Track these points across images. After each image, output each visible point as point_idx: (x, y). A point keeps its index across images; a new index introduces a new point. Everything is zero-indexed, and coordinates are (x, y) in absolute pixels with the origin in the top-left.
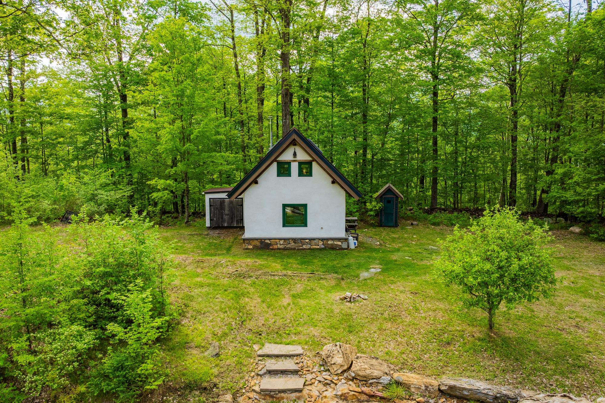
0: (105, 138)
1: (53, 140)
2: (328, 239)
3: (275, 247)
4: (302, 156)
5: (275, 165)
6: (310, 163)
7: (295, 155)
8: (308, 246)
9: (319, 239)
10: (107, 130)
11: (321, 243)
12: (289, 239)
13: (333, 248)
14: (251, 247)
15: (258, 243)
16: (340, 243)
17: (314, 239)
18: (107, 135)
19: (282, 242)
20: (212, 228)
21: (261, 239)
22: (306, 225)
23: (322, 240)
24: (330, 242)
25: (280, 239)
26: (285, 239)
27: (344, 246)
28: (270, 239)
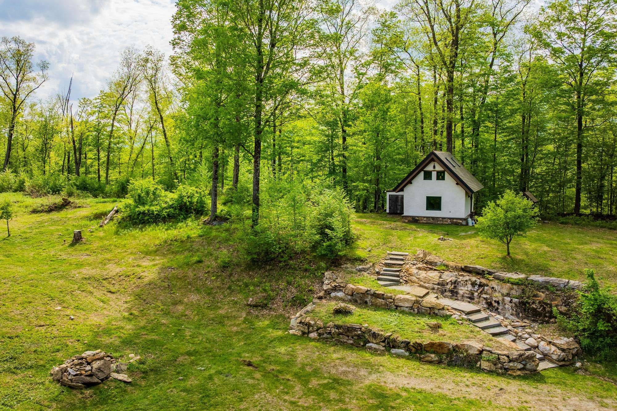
0: (331, 157)
1: (298, 158)
2: (453, 219)
3: (421, 221)
4: (439, 168)
5: (422, 173)
6: (444, 172)
7: (434, 167)
8: (441, 222)
9: (448, 218)
10: (332, 152)
11: (449, 221)
12: (429, 217)
13: (457, 224)
14: (407, 221)
15: (411, 219)
16: (461, 221)
17: (445, 218)
18: (332, 155)
19: (425, 219)
20: (390, 213)
21: (413, 217)
22: (440, 210)
23: (450, 219)
24: (454, 221)
25: (424, 217)
26: (427, 217)
27: (464, 223)
28: (418, 217)
